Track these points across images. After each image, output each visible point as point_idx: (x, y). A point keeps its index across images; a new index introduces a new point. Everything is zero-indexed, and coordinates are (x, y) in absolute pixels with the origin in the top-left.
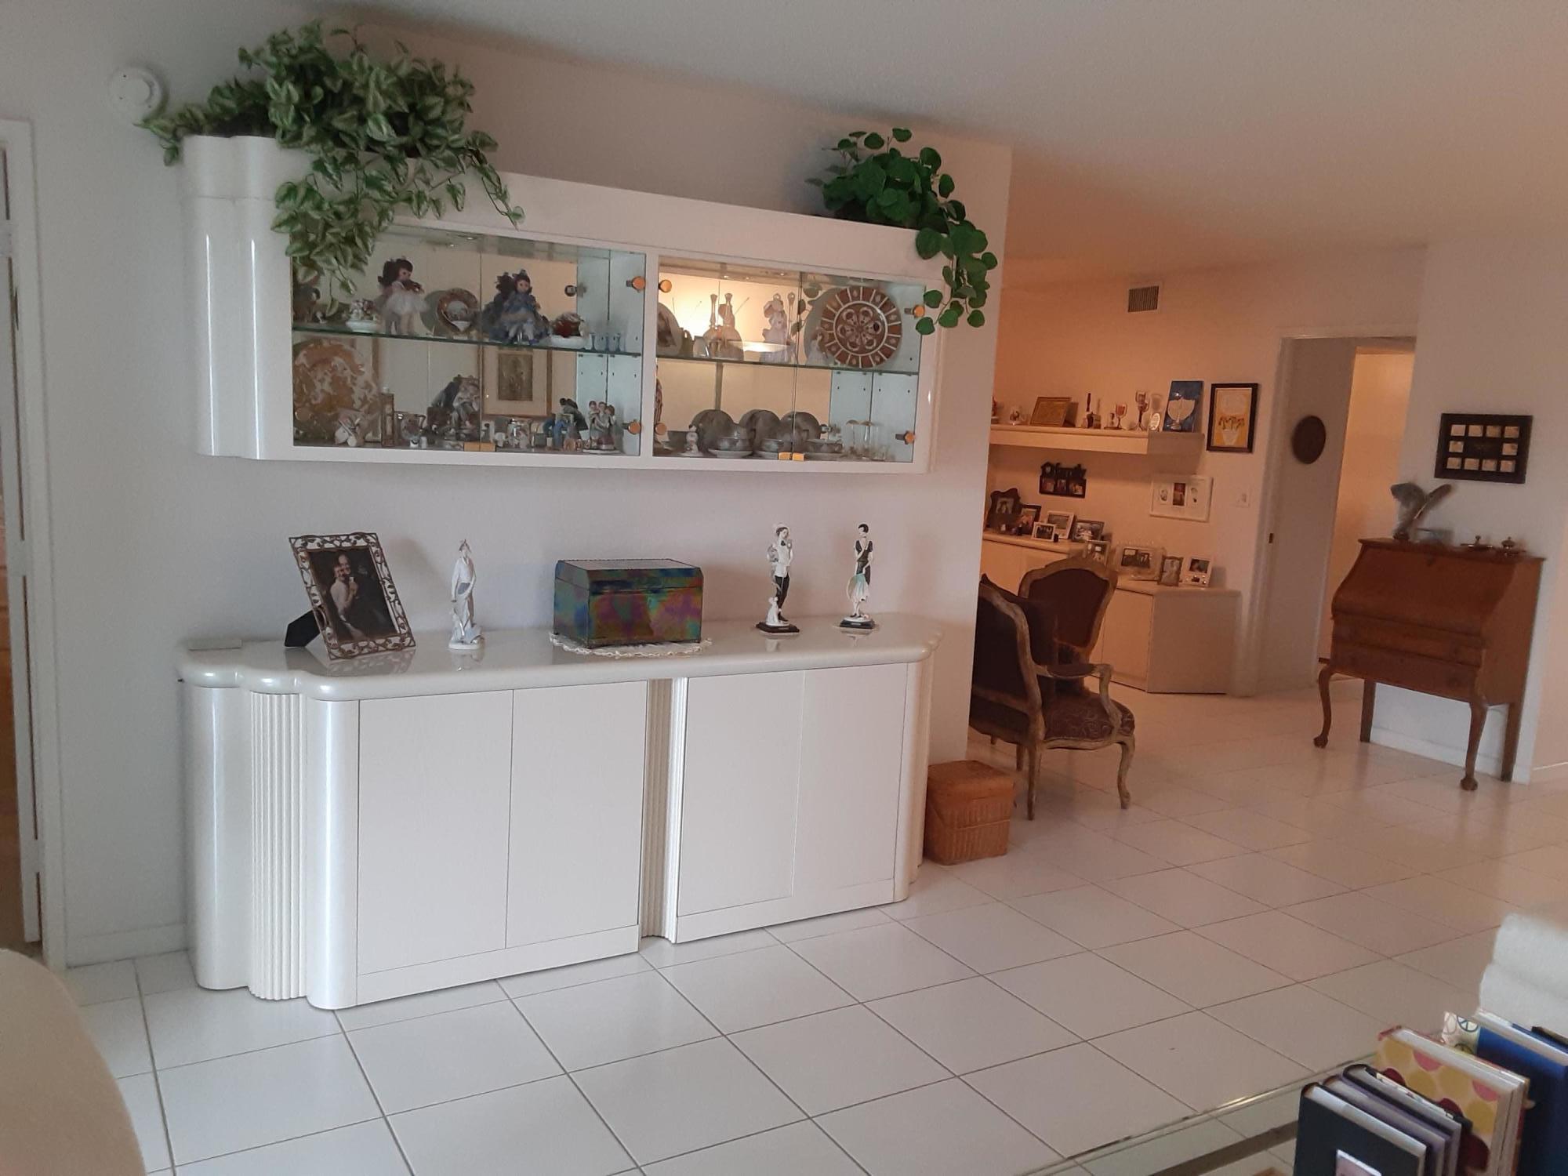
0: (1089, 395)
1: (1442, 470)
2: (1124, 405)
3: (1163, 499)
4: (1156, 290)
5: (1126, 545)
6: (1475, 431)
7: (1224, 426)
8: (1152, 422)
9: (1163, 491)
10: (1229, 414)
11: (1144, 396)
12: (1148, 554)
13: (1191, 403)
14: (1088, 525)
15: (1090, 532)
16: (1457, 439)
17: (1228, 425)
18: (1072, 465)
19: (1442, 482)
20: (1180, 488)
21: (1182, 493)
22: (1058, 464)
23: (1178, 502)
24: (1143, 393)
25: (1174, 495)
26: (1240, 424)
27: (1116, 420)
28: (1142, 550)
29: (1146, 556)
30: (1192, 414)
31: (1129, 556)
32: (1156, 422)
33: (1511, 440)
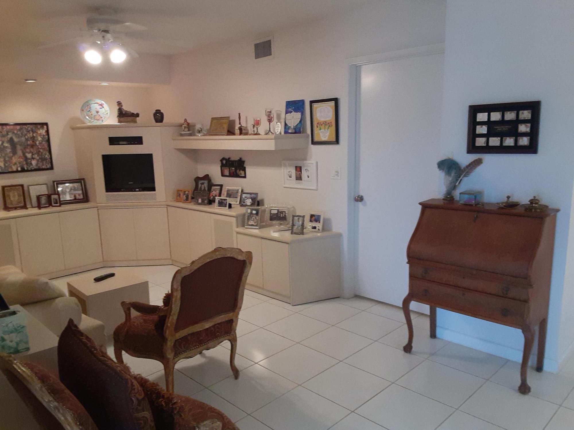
0: (239, 114)
1: (472, 148)
2: (258, 119)
3: (290, 177)
4: (269, 42)
5: (271, 207)
6: (496, 116)
7: (320, 128)
8: (276, 128)
9: (289, 172)
10: (322, 120)
11: (271, 112)
12: (285, 212)
13: (298, 115)
14: (248, 196)
15: (250, 200)
16: (482, 123)
17: (322, 127)
18: (237, 158)
19: (473, 157)
20: (299, 169)
21: (300, 172)
22: (229, 158)
23: (299, 178)
24: (270, 111)
25: (296, 173)
26: (329, 126)
27: (255, 129)
28: (281, 209)
29: (284, 213)
30: (300, 121)
31: (274, 214)
32: (279, 128)
33: (525, 121)
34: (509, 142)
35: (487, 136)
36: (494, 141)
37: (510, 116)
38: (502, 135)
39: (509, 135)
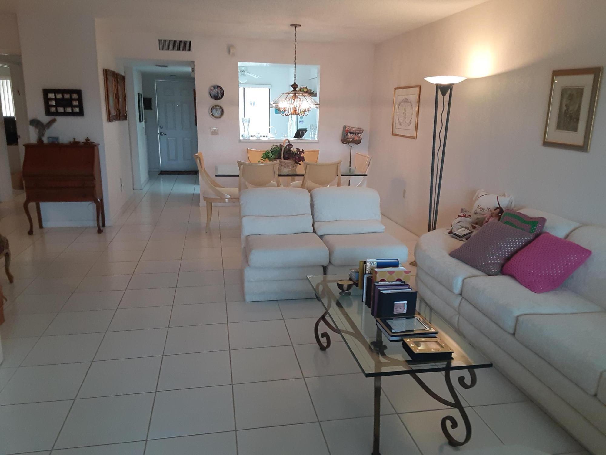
1: (48, 113)
6: (59, 96)
16: (52, 99)
33: (75, 100)
34: (69, 110)
35: (56, 106)
36: (61, 110)
37: (67, 96)
38: (65, 107)
39: (69, 106)
